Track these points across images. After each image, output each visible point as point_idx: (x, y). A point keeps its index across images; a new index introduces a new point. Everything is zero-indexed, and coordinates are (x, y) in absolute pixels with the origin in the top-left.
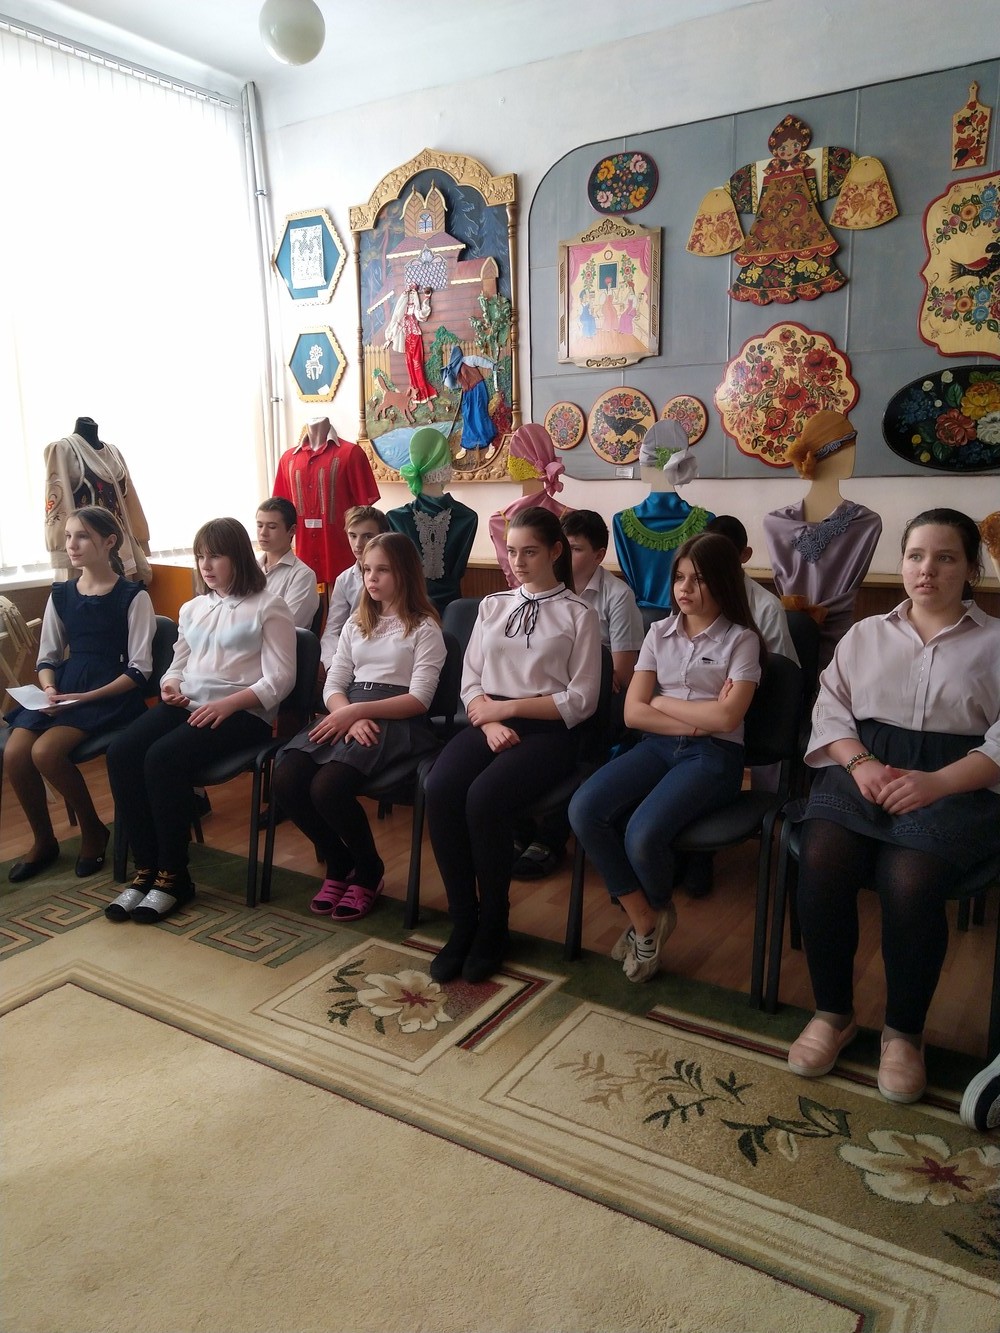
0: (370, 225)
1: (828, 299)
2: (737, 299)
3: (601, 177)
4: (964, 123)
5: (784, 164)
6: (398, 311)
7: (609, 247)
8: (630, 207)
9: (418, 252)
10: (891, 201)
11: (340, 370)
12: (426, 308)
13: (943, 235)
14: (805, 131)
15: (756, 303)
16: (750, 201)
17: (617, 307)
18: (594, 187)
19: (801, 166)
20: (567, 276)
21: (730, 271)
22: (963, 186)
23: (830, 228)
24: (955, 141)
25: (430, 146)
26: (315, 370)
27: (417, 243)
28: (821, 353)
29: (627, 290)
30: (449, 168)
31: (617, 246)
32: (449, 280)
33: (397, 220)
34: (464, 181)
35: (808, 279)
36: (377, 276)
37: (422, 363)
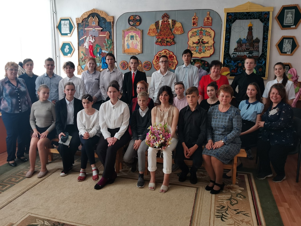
0: (81, 22)
1: (172, 46)
2: (157, 44)
3: (130, 19)
4: (194, 19)
5: (165, 21)
6: (87, 40)
7: (132, 32)
8: (136, 25)
9: (92, 29)
10: (183, 30)
11: (73, 51)
12: (94, 40)
13: (191, 37)
14: (168, 16)
15: (160, 45)
16: (159, 27)
17: (134, 44)
18: (129, 21)
19: (167, 22)
20: (124, 37)
21: (155, 39)
22: (194, 29)
23: (173, 33)
24: (193, 22)
25: (94, 8)
26: (67, 51)
27: (92, 27)
28: (171, 55)
29: (136, 40)
30: (99, 13)
31: (134, 32)
32: (99, 35)
33: (87, 21)
34: (102, 16)
35: (169, 42)
36: (82, 33)
37: (93, 51)
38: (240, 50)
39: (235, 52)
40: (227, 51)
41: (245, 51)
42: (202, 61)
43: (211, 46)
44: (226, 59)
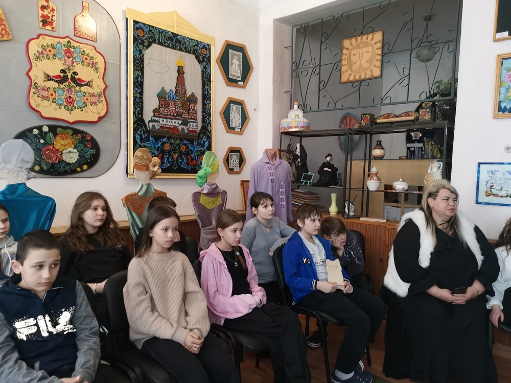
4: (44, 7)
10: (8, 30)
13: (38, 58)
22: (46, 37)
24: (40, 15)
38: (166, 115)
39: (155, 118)
40: (138, 114)
41: (174, 119)
42: (76, 132)
43: (100, 96)
44: (139, 132)
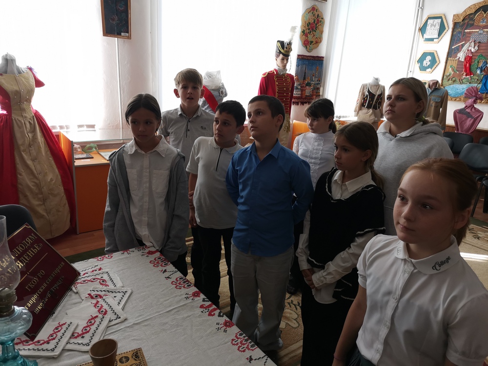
0: (461, 20)
6: (465, 48)
9: (478, 30)
11: (436, 64)
12: (476, 48)
26: (427, 64)
27: (479, 27)
33: (472, 19)
36: (459, 37)
37: (470, 65)
